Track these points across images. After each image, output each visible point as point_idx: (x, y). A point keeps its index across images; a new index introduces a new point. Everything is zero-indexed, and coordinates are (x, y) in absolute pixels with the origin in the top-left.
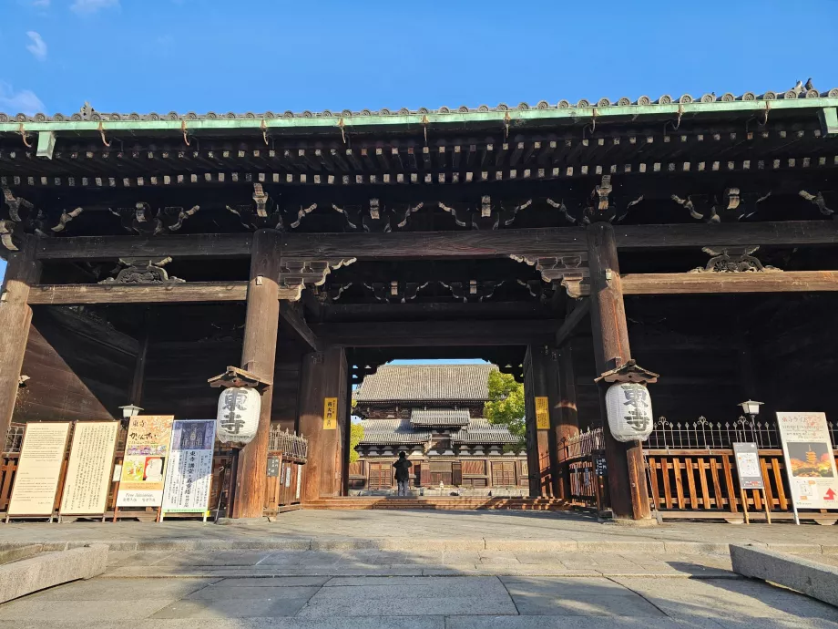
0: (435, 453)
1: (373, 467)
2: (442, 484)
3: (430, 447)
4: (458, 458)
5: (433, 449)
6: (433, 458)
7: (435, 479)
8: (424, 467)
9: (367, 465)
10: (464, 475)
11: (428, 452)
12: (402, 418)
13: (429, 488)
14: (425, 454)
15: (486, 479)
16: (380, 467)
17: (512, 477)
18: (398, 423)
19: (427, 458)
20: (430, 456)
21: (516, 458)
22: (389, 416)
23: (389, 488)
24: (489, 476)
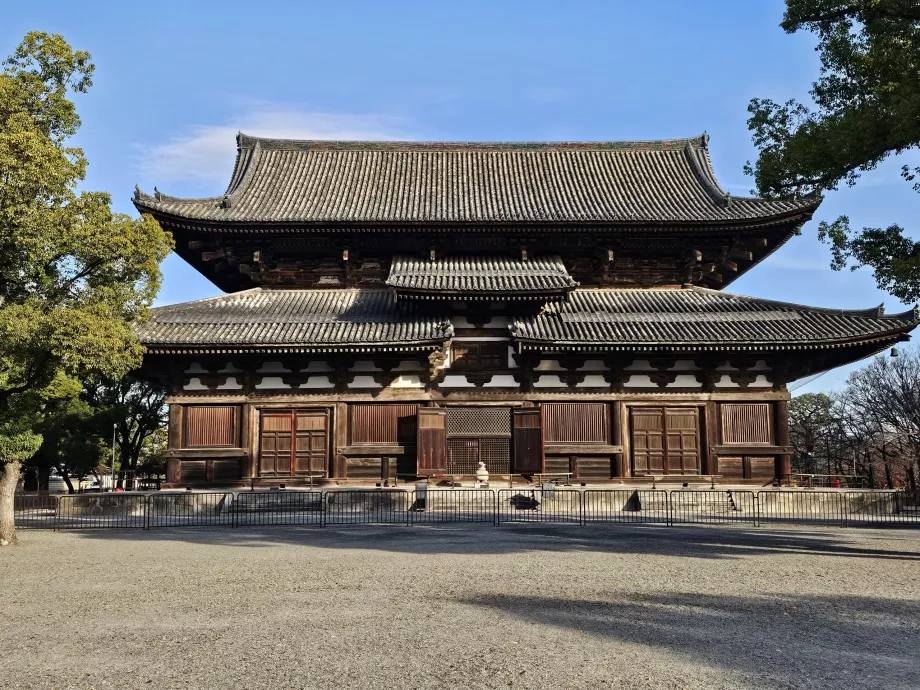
0: (460, 381)
1: (271, 423)
2: (483, 472)
3: (447, 364)
4: (529, 396)
5: (454, 370)
6: (455, 396)
7: (462, 458)
8: (430, 422)
9: (255, 414)
10: (549, 444)
11: (441, 378)
12: (361, 286)
13: (444, 483)
14: (430, 384)
15: (613, 457)
16: (294, 423)
17: (690, 450)
18: (348, 298)
19: (439, 396)
20: (447, 391)
21: (705, 396)
22: (323, 280)
23: (319, 482)
24: (623, 448)
